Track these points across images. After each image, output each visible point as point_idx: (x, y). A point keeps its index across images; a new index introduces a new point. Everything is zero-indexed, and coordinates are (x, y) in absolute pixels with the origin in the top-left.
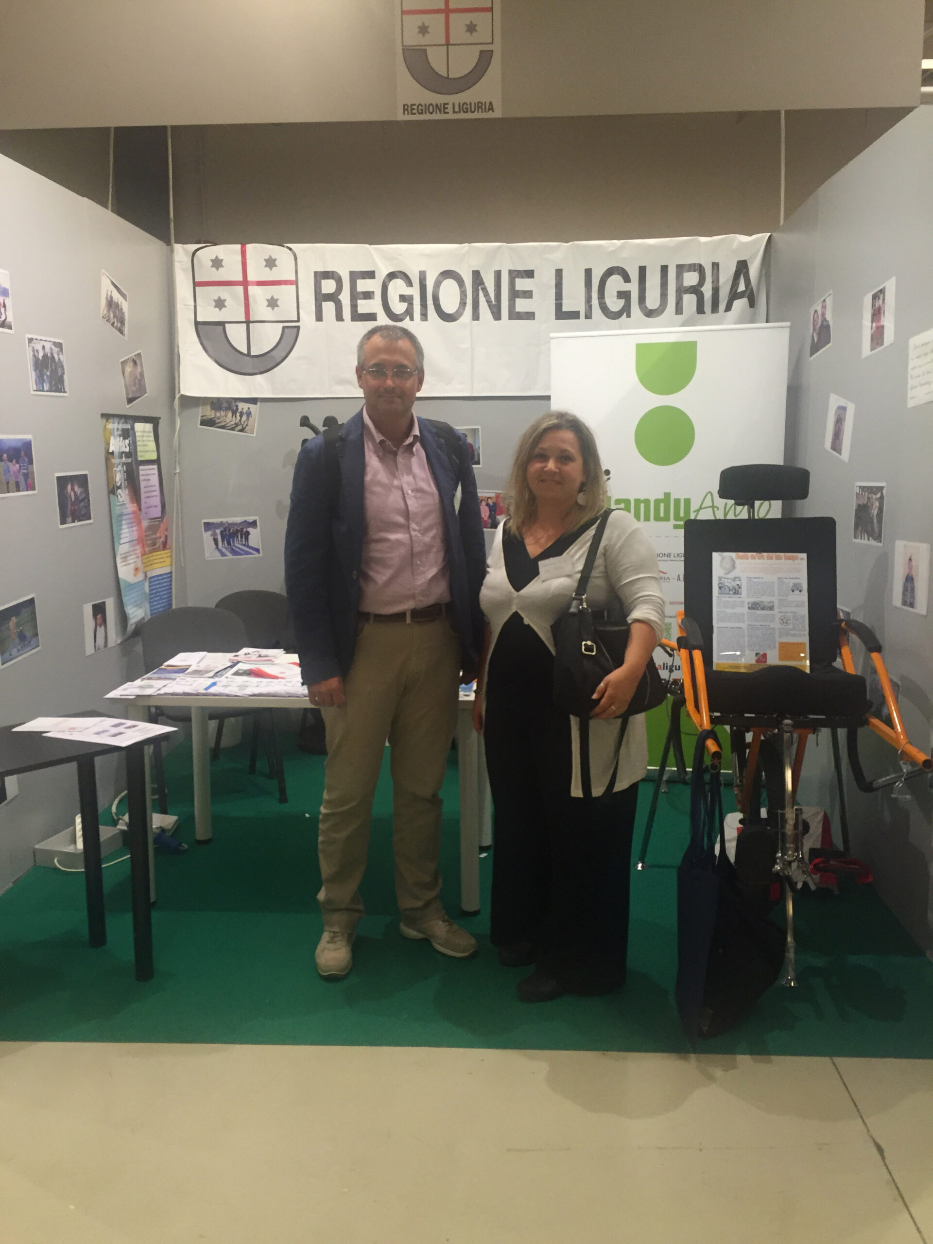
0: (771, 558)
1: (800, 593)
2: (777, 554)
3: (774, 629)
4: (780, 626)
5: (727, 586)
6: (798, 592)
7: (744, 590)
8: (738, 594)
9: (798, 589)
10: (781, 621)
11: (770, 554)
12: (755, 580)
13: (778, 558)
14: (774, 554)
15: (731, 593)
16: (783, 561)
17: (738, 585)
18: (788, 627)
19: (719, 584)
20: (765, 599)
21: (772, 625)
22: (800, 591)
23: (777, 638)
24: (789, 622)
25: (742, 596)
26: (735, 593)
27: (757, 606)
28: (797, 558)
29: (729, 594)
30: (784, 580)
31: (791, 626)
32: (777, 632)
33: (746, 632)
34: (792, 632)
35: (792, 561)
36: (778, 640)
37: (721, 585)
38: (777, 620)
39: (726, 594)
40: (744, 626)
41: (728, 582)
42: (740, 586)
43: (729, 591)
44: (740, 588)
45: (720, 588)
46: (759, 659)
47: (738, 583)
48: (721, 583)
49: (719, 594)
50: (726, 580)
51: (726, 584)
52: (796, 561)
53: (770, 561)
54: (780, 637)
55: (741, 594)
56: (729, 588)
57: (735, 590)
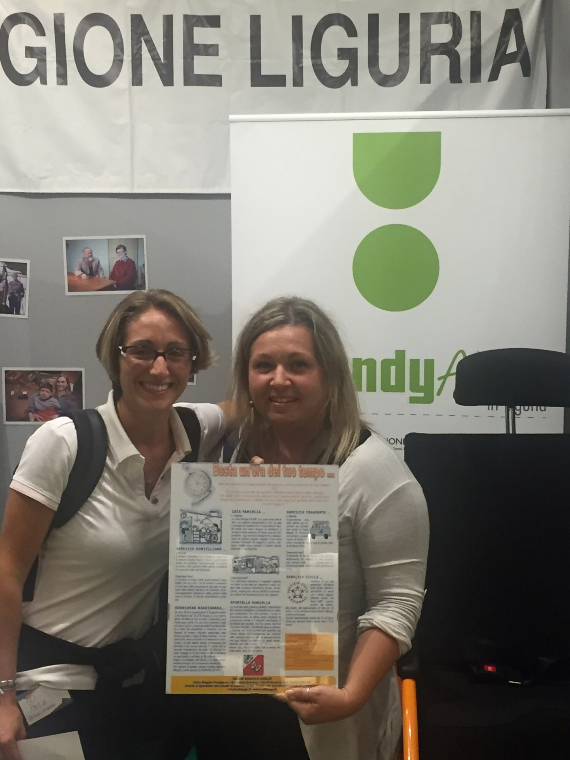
0: (277, 474)
1: (326, 540)
2: (288, 466)
3: (278, 608)
4: (291, 604)
5: (195, 526)
6: (323, 537)
7: (226, 535)
8: (215, 542)
9: (321, 532)
12: (245, 516)
13: (289, 474)
14: (282, 466)
15: (203, 540)
16: (298, 479)
17: (216, 525)
18: (303, 605)
19: (181, 523)
20: (264, 552)
21: (275, 601)
22: (326, 537)
23: (283, 626)
25: (222, 546)
26: (209, 542)
27: (250, 565)
28: (321, 474)
29: (200, 542)
30: (299, 516)
31: (307, 604)
32: (283, 614)
33: (228, 618)
34: (307, 615)
35: (313, 479)
36: (286, 629)
37: (184, 526)
38: (284, 589)
39: (194, 542)
40: (225, 603)
41: (197, 520)
42: (219, 527)
43: (200, 537)
44: (219, 530)
45: (183, 531)
46: (250, 665)
47: (217, 521)
48: (186, 522)
49: (182, 543)
50: (194, 516)
51: (194, 523)
52: (319, 479)
53: (274, 480)
54: (289, 623)
55: (221, 543)
56: (200, 531)
57: (211, 535)
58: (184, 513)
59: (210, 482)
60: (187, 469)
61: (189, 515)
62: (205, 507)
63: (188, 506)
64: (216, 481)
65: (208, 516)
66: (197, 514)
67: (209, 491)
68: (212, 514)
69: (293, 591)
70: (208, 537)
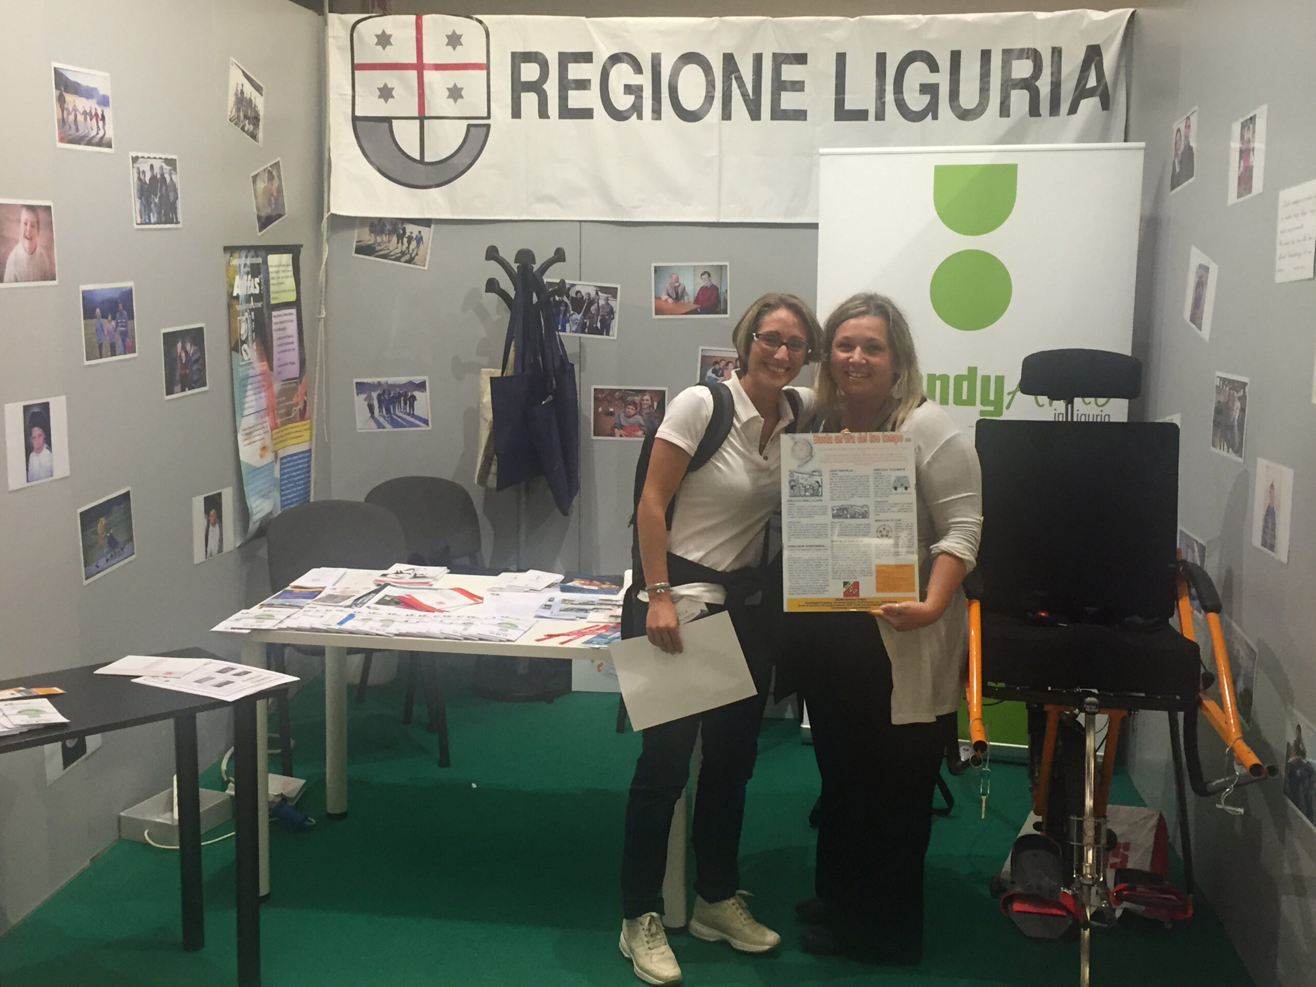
0: (865, 440)
1: (906, 491)
3: (869, 546)
4: (879, 542)
5: (801, 483)
6: (903, 489)
7: (826, 490)
8: (817, 495)
9: (902, 485)
10: (879, 534)
12: (840, 474)
13: (875, 440)
15: (807, 494)
16: (882, 444)
17: (818, 482)
18: (889, 542)
19: (790, 482)
20: (857, 502)
21: (866, 540)
22: (906, 488)
23: (874, 559)
24: (890, 534)
25: (824, 498)
26: (812, 495)
27: (845, 512)
29: (805, 496)
30: (883, 473)
31: (892, 541)
32: (874, 550)
33: (830, 554)
35: (894, 443)
36: (875, 562)
37: (793, 483)
38: (873, 530)
39: (801, 496)
40: (827, 543)
41: (803, 478)
42: (820, 483)
43: (805, 492)
44: (820, 486)
45: (792, 487)
46: (848, 589)
47: (818, 479)
48: (794, 481)
49: (791, 496)
50: (800, 475)
51: (801, 481)
52: (899, 443)
53: (863, 445)
54: (877, 557)
55: (821, 496)
56: (805, 487)
57: (814, 490)
58: (792, 473)
59: (812, 448)
60: (793, 438)
61: (796, 474)
62: (809, 468)
63: (795, 468)
64: (816, 447)
65: (811, 475)
66: (801, 473)
67: (811, 455)
68: (814, 474)
69: (881, 532)
70: (811, 491)
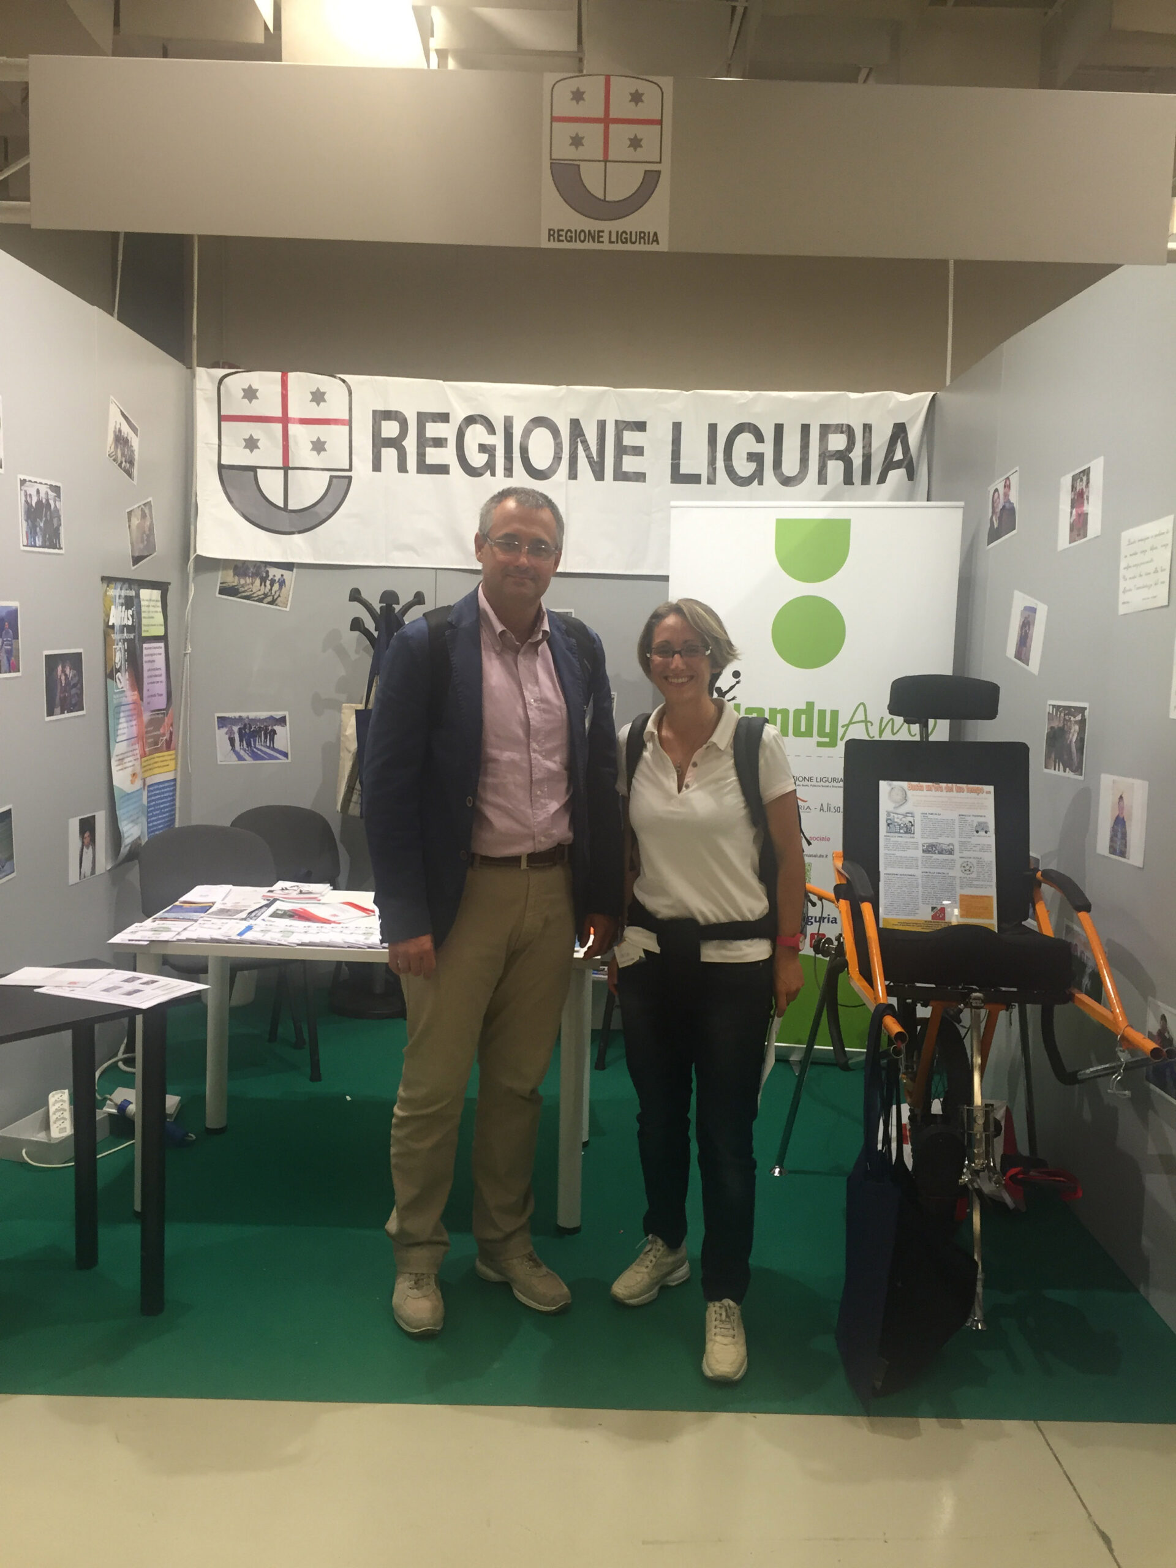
0: (951, 790)
1: (986, 834)
2: (959, 785)
3: (954, 878)
4: (963, 875)
5: (896, 822)
6: (984, 833)
7: (918, 828)
8: (911, 833)
9: (983, 829)
10: (963, 869)
11: (950, 785)
12: (932, 816)
13: (960, 790)
14: (954, 785)
15: (902, 831)
16: (965, 794)
17: (911, 822)
18: (971, 876)
19: (887, 820)
20: (944, 841)
21: (952, 873)
22: (986, 832)
23: (958, 889)
24: (972, 869)
25: (915, 835)
26: (906, 833)
27: (934, 849)
28: (982, 791)
29: (900, 833)
30: (967, 818)
31: (974, 875)
32: (958, 881)
33: (920, 881)
34: (975, 883)
35: (976, 794)
36: (960, 891)
37: (889, 822)
38: (958, 865)
39: (896, 832)
40: (918, 872)
41: (898, 818)
42: (913, 823)
43: (900, 829)
44: (912, 825)
45: (888, 825)
46: (936, 914)
47: (911, 819)
48: (890, 819)
49: (888, 832)
50: (896, 816)
51: (896, 820)
52: (980, 794)
53: (949, 794)
54: (962, 887)
55: (914, 833)
56: (900, 825)
57: (907, 829)
58: (888, 813)
59: (906, 794)
60: (890, 785)
61: (892, 815)
62: (903, 810)
63: (891, 809)
64: (910, 793)
65: (905, 816)
66: (897, 814)
67: (905, 799)
68: (908, 815)
69: (964, 867)
70: (905, 830)
